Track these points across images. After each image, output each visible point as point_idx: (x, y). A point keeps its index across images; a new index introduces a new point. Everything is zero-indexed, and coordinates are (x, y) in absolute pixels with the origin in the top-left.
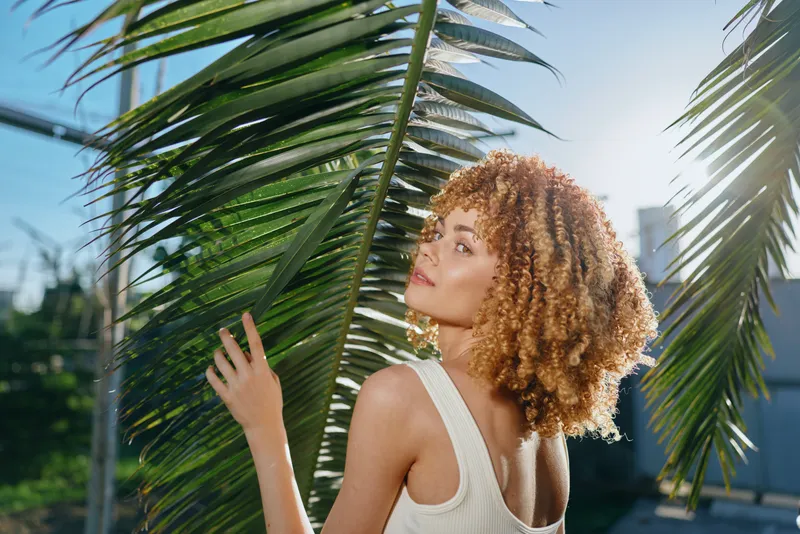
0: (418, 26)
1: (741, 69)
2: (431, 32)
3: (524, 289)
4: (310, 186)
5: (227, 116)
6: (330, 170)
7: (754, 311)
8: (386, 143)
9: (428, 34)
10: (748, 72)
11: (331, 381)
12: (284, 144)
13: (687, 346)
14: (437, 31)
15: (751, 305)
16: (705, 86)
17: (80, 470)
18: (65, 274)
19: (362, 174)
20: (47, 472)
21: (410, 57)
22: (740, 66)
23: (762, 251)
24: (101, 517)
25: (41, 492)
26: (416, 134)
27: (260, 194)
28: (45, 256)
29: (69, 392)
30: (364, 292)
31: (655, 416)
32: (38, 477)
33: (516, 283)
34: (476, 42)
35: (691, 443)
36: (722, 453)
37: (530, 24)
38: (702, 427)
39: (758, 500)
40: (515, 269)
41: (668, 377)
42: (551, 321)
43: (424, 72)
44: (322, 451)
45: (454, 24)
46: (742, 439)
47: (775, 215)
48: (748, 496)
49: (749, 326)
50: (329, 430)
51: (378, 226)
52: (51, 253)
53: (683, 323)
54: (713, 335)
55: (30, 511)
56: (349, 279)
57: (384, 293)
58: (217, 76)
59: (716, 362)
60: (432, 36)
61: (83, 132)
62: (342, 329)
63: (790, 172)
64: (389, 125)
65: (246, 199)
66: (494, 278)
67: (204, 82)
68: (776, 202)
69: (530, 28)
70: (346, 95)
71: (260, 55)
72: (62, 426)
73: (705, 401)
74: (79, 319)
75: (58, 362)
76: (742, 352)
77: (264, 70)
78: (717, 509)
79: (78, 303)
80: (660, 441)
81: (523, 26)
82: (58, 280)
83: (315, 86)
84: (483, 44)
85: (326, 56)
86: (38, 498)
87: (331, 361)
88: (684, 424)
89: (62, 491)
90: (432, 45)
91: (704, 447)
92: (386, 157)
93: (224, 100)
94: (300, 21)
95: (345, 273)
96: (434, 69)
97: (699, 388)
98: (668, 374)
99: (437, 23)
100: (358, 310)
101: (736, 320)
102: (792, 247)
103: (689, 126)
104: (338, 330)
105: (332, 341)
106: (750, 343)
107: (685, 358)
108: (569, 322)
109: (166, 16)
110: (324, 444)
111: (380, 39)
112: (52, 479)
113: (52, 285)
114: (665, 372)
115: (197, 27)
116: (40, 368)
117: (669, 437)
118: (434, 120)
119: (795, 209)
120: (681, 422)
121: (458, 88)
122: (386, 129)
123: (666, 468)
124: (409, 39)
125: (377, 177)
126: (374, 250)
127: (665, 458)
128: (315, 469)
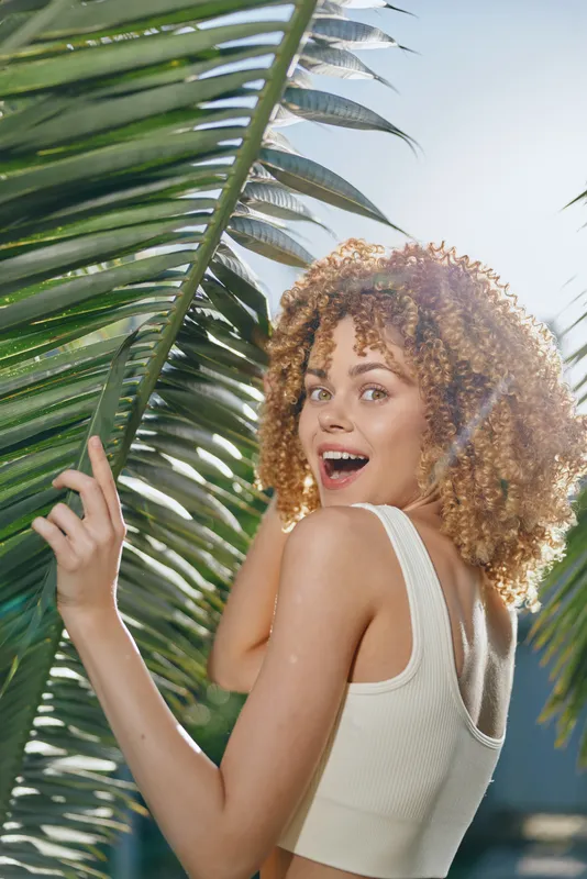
2: (277, 102)
8: (200, 238)
9: (274, 104)
12: (60, 232)
14: (283, 100)
21: (246, 131)
26: (239, 227)
30: (135, 451)
37: (378, 73)
43: (262, 150)
44: (41, 709)
50: (56, 672)
51: (170, 354)
57: (157, 455)
60: (278, 107)
64: (206, 214)
69: (379, 79)
70: (159, 174)
81: (371, 78)
90: (277, 117)
92: (196, 257)
96: (273, 146)
99: (286, 90)
110: (46, 696)
121: (297, 170)
122: (202, 219)
123: (553, 704)
124: (247, 108)
125: (178, 284)
126: (159, 387)
127: (552, 685)
128: (30, 739)
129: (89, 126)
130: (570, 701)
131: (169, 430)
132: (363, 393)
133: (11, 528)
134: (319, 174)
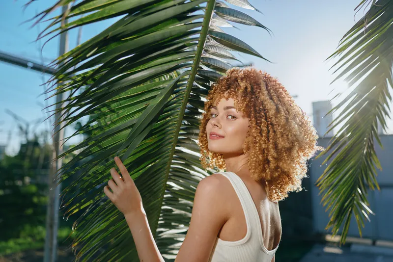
0: (207, 8)
1: (363, 29)
2: (213, 11)
3: (264, 129)
4: (154, 88)
5: (116, 53)
6: (164, 79)
7: (371, 147)
8: (191, 65)
9: (211, 12)
10: (366, 31)
11: (164, 184)
12: (142, 67)
13: (339, 165)
14: (215, 11)
15: (370, 144)
16: (346, 37)
17: (39, 233)
18: (31, 137)
19: (179, 81)
20: (23, 234)
21: (203, 24)
22: (362, 28)
23: (374, 117)
24: (51, 254)
25: (20, 244)
26: (205, 61)
27: (130, 92)
28: (21, 128)
29: (33, 195)
30: (180, 139)
31: (324, 198)
32: (18, 237)
33: (260, 127)
34: (233, 16)
35: (341, 212)
36: (357, 216)
37: (256, 8)
38: (347, 204)
39: (374, 244)
40: (258, 120)
41: (330, 179)
42: (280, 139)
43: (210, 31)
44: (160, 219)
45: (223, 7)
46: (367, 210)
47: (380, 100)
48: (369, 242)
49: (369, 155)
50: (163, 208)
51: (187, 106)
52: (24, 127)
53: (336, 153)
54: (351, 159)
55: (14, 254)
56: (173, 133)
57: (189, 139)
58: (110, 34)
59: (353, 172)
60: (213, 13)
61: (42, 65)
62: (169, 157)
63: (387, 79)
64: (192, 57)
65: (123, 95)
66: (249, 126)
67: (104, 37)
68: (381, 94)
69: (256, 10)
70: (172, 42)
71: (132, 23)
72: (30, 211)
73: (348, 191)
74: (38, 159)
75: (27, 180)
76: (366, 167)
77: (133, 31)
78: (353, 248)
79: (37, 151)
80: (326, 211)
81: (253, 9)
82: (27, 140)
83: (158, 38)
84: (236, 17)
85: (163, 24)
86: (18, 247)
87: (164, 174)
88: (338, 202)
89: (30, 244)
90: (213, 18)
91: (348, 214)
92: (191, 72)
93: (113, 46)
94: (151, 7)
95: (171, 130)
96: (213, 29)
97: (345, 184)
98: (329, 178)
99: (215, 7)
100: (177, 148)
101: (363, 151)
102: (389, 116)
103: (338, 57)
104: (167, 158)
105: (165, 163)
106: (369, 162)
107: (338, 170)
108: (288, 138)
109: (86, 5)
110: (161, 215)
111: (188, 15)
112: (25, 238)
113: (24, 142)
114: (328, 177)
115: (101, 10)
116: (19, 183)
117: (331, 208)
118: (213, 54)
119: (390, 98)
120: (336, 201)
121: (224, 38)
122: (191, 59)
123: (330, 224)
124: (202, 15)
125: (186, 82)
126: (185, 118)
127: (329, 219)
128: (157, 228)
129: (143, 26)
130: (336, 223)
131: (191, 131)
132: (227, 116)
133: (143, 166)
134: (234, 40)
